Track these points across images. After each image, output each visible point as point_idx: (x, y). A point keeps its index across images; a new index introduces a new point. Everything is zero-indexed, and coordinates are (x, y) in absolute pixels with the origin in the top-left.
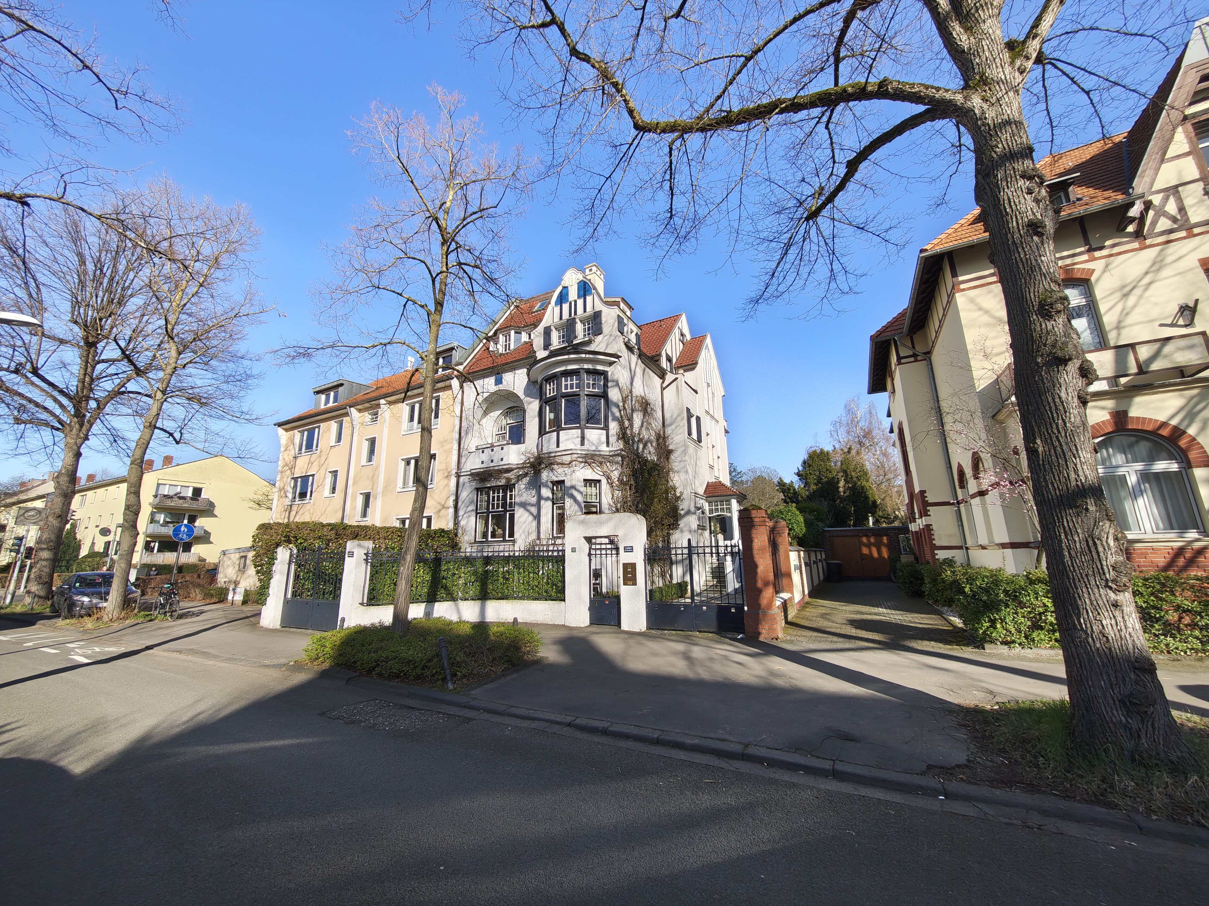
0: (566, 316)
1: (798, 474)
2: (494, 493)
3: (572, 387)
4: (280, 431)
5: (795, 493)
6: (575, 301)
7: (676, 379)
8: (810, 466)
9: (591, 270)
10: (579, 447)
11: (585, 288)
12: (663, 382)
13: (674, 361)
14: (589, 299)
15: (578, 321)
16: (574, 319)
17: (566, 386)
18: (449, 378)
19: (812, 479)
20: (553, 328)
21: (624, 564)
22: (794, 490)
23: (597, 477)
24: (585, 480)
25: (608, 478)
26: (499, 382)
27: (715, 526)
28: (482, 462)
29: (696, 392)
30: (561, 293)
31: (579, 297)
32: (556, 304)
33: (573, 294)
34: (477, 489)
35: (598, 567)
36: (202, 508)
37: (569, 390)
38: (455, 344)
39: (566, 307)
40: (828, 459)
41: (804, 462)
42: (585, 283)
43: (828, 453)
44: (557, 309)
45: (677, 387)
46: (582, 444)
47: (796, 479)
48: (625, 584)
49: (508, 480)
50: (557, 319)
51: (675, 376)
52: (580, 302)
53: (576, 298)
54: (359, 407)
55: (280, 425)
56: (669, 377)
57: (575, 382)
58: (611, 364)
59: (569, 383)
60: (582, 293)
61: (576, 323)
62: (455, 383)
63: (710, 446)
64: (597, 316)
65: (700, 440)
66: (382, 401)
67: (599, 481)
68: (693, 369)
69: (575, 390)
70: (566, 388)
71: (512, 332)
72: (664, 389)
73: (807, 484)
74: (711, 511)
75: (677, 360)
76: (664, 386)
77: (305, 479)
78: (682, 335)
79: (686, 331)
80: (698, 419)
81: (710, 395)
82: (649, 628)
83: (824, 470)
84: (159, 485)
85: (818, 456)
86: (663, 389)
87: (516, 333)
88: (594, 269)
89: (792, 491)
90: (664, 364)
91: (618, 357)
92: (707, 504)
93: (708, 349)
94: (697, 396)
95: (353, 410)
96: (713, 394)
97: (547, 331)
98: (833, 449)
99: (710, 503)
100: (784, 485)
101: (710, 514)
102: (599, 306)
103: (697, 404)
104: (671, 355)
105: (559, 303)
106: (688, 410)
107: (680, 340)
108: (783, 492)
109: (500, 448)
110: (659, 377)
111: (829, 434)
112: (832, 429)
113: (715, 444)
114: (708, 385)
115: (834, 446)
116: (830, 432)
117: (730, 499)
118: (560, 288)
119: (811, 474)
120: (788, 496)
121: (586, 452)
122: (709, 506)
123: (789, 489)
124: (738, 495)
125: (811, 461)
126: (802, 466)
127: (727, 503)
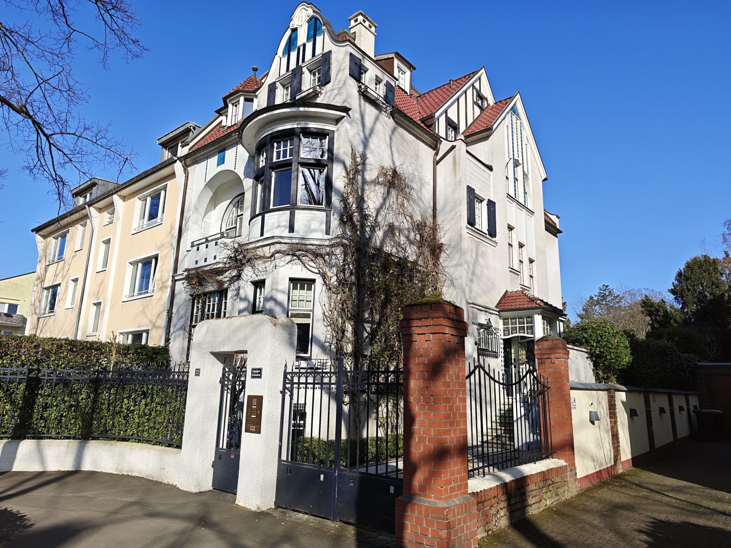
0: (293, 66)
1: (673, 292)
3: (285, 156)
4: (38, 238)
5: (667, 315)
6: (304, 45)
7: (453, 147)
8: (687, 279)
10: (286, 233)
11: (315, 26)
12: (437, 154)
13: (462, 128)
14: (319, 39)
15: (305, 70)
16: (301, 68)
17: (278, 153)
19: (689, 298)
20: (278, 84)
21: (249, 396)
22: (666, 311)
24: (291, 280)
25: (324, 276)
26: (221, 161)
27: (517, 352)
28: (197, 262)
29: (490, 168)
30: (290, 38)
31: (308, 40)
32: (283, 54)
33: (302, 37)
34: (193, 296)
36: (15, 325)
37: (281, 159)
38: (192, 124)
39: (293, 55)
40: (715, 269)
41: (680, 274)
42: (316, 19)
43: (715, 262)
44: (284, 60)
45: (454, 159)
46: (291, 229)
47: (669, 297)
49: (221, 283)
50: (283, 71)
51: (450, 144)
52: (309, 46)
53: (305, 40)
54: (98, 205)
55: (37, 230)
56: (444, 146)
57: (289, 147)
58: (338, 120)
59: (282, 149)
60: (312, 33)
61: (302, 73)
62: (178, 166)
63: (515, 245)
64: (327, 57)
65: (492, 232)
66: (116, 198)
67: (314, 281)
68: (487, 138)
69: (288, 158)
70: (278, 157)
71: (242, 99)
72: (438, 163)
74: (506, 331)
75: (468, 128)
76: (438, 158)
77: (55, 288)
78: (481, 97)
79: (486, 91)
80: (491, 205)
81: (520, 177)
82: (278, 505)
83: (710, 285)
85: (700, 266)
86: (436, 163)
87: (246, 100)
88: (360, 18)
90: (441, 129)
91: (346, 110)
92: (501, 322)
93: (518, 115)
94: (491, 173)
95: (92, 210)
96: (525, 175)
97: (272, 88)
98: (725, 256)
99: (505, 320)
100: (652, 305)
101: (504, 335)
102: (330, 45)
103: (492, 184)
104: (456, 121)
105: (287, 51)
106: (470, 191)
107: (474, 103)
108: (650, 314)
109: (214, 242)
110: (430, 147)
111: (722, 237)
112: (727, 232)
113: (523, 242)
114: (516, 164)
115: (726, 253)
116: (723, 235)
117: (533, 315)
118: (289, 32)
119: (689, 290)
120: (656, 319)
121: (294, 241)
122: (504, 325)
123: (658, 311)
124: (543, 308)
125: (689, 273)
126: (676, 279)
127: (529, 319)
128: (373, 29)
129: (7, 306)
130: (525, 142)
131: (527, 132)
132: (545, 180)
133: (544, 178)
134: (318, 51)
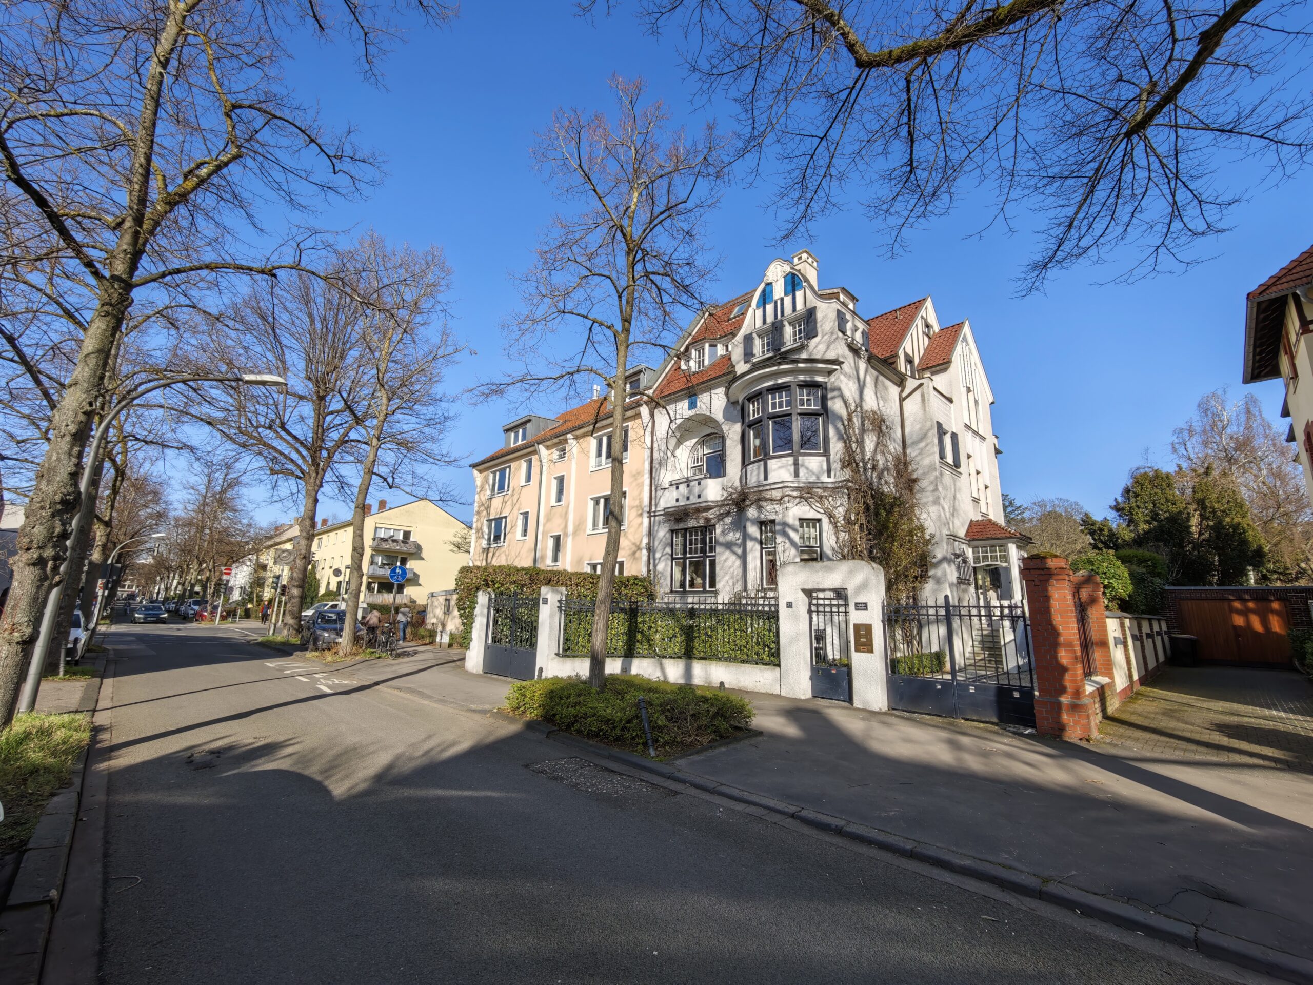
0: (770, 319)
1: (1117, 508)
2: (691, 536)
3: (781, 406)
4: (475, 472)
5: (1112, 535)
6: (782, 300)
7: (921, 385)
9: (800, 258)
10: (791, 478)
11: (793, 282)
12: (902, 391)
13: (917, 361)
14: (799, 294)
15: (786, 323)
16: (782, 321)
17: (774, 405)
18: (638, 405)
19: (1141, 516)
20: (754, 335)
21: (855, 625)
22: (1110, 530)
23: (818, 516)
24: (800, 519)
25: (831, 516)
26: (693, 405)
27: (983, 579)
28: (677, 500)
29: (950, 400)
30: (764, 291)
31: (786, 294)
32: (758, 307)
33: (778, 291)
34: (672, 531)
35: (822, 627)
36: (411, 551)
37: (777, 410)
38: (644, 365)
39: (770, 308)
40: (1169, 485)
41: (1127, 491)
42: (793, 275)
43: (1168, 476)
44: (759, 313)
45: (923, 396)
46: (797, 474)
47: (1112, 515)
48: (857, 650)
49: (708, 520)
50: (759, 323)
51: (918, 382)
52: (788, 300)
53: (782, 295)
54: (549, 443)
55: (474, 466)
56: (911, 384)
57: (784, 399)
58: (830, 373)
59: (777, 400)
60: (790, 288)
61: (783, 326)
62: (644, 410)
63: (973, 472)
64: (811, 314)
65: (957, 464)
66: (569, 436)
67: (819, 520)
68: (945, 370)
69: (785, 408)
70: (774, 407)
71: (707, 346)
72: (904, 399)
73: (1131, 522)
74: (976, 560)
75: (921, 359)
76: (904, 395)
77: (498, 520)
78: (928, 326)
79: (933, 320)
80: (954, 436)
81: (972, 403)
82: (891, 708)
83: (1163, 501)
84: (376, 528)
85: (1151, 481)
86: (902, 400)
87: (711, 346)
88: (804, 256)
89: (1106, 532)
90: (902, 366)
91: (840, 363)
92: (970, 550)
93: (967, 342)
94: (952, 405)
95: (541, 447)
96: (976, 402)
97: (748, 339)
98: (1177, 469)
99: (975, 548)
100: (1093, 524)
101: (975, 563)
102: (813, 301)
103: (953, 416)
104: (911, 354)
105: (761, 303)
106: (939, 425)
107: (924, 333)
108: (1092, 533)
109: (696, 482)
110: (896, 384)
111: (1170, 447)
112: (1176, 441)
113: (980, 470)
114: (969, 390)
115: (1178, 466)
116: (1172, 444)
117: (1007, 544)
118: (762, 286)
119: (1138, 507)
120: (1100, 539)
121: (801, 485)
122: (974, 553)
123: (1101, 530)
124: (1019, 538)
125: (1139, 488)
126: (1122, 495)
127: (1002, 548)
128: (815, 264)
129: (401, 533)
130: (973, 367)
131: (975, 357)
132: (992, 403)
133: (991, 401)
134: (800, 306)
